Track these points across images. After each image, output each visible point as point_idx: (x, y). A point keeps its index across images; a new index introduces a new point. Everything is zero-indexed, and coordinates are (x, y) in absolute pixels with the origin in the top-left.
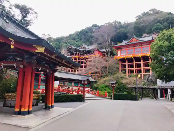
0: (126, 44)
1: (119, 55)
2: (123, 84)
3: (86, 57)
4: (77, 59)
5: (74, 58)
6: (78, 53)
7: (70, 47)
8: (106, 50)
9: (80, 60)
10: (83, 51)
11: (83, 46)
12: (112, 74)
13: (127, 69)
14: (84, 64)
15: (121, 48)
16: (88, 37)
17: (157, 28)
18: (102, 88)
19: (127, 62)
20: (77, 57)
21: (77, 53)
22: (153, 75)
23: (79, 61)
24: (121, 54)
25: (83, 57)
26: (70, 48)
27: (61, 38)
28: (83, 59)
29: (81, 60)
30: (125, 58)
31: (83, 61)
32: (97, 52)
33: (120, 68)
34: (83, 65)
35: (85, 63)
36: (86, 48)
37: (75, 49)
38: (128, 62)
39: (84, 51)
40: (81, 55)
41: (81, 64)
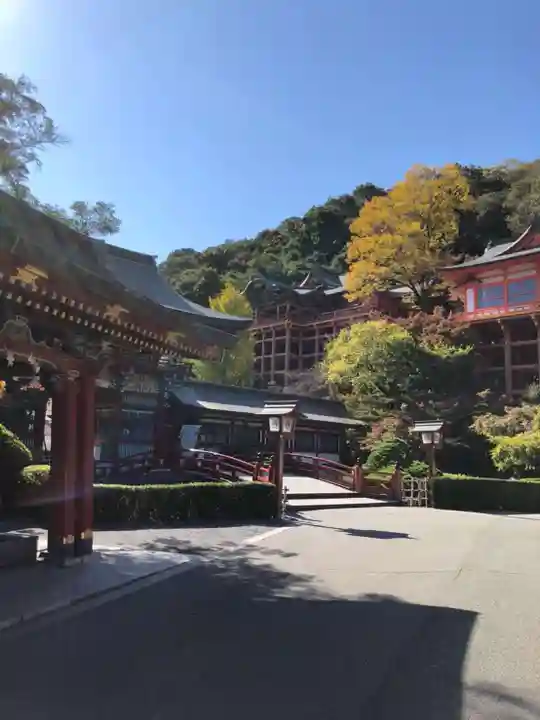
0: (504, 257)
3: (325, 322)
5: (274, 328)
6: (293, 309)
7: (259, 282)
8: (413, 288)
9: (301, 334)
11: (313, 279)
13: (508, 368)
14: (317, 354)
15: (479, 276)
19: (507, 338)
20: (288, 325)
21: (288, 308)
23: (297, 339)
26: (257, 286)
28: (312, 333)
29: (305, 336)
30: (499, 321)
31: (314, 340)
37: (278, 292)
38: (513, 339)
41: (304, 353)
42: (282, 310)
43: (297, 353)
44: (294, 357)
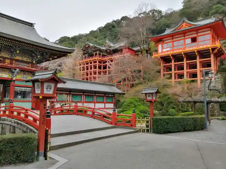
0: (172, 32)
1: (160, 51)
2: (168, 96)
3: (111, 59)
4: (97, 62)
5: (93, 60)
6: (100, 54)
7: (87, 44)
9: (102, 63)
10: (106, 51)
11: (107, 44)
12: (148, 80)
13: (173, 72)
14: (107, 69)
15: (163, 40)
16: (116, 33)
17: (217, 11)
18: (131, 103)
19: (173, 61)
20: (98, 59)
21: (98, 54)
22: (217, 79)
23: (100, 64)
24: (164, 50)
25: (106, 58)
26: (87, 46)
27: (78, 37)
28: (107, 62)
29: (104, 63)
30: (170, 55)
31: (106, 65)
32: (127, 50)
33: (162, 71)
34: (106, 71)
35: (109, 68)
36: (111, 47)
37: (94, 48)
38: (175, 62)
39: (108, 51)
40: (104, 56)
41: (103, 69)
42: (96, 54)
43: (101, 69)
44: (100, 70)
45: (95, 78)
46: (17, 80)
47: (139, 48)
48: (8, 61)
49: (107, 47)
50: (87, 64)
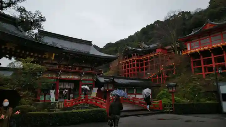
1: (189, 49)
4: (136, 61)
6: (137, 55)
10: (142, 51)
11: (142, 46)
13: (203, 66)
14: (144, 66)
19: (201, 57)
21: (135, 55)
23: (138, 63)
25: (143, 58)
26: (127, 49)
28: (143, 61)
29: (141, 62)
31: (143, 63)
32: (160, 50)
33: (192, 66)
34: (143, 68)
35: (146, 65)
36: (146, 48)
37: (132, 50)
39: (144, 51)
40: (141, 56)
41: (141, 66)
42: (134, 55)
43: (139, 66)
44: (138, 68)
45: (134, 74)
46: (83, 80)
47: (170, 47)
48: (77, 68)
49: (143, 48)
50: (128, 63)
